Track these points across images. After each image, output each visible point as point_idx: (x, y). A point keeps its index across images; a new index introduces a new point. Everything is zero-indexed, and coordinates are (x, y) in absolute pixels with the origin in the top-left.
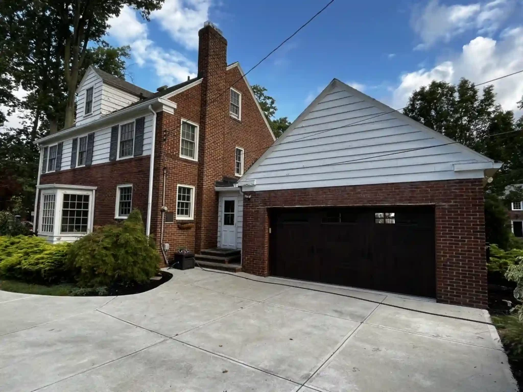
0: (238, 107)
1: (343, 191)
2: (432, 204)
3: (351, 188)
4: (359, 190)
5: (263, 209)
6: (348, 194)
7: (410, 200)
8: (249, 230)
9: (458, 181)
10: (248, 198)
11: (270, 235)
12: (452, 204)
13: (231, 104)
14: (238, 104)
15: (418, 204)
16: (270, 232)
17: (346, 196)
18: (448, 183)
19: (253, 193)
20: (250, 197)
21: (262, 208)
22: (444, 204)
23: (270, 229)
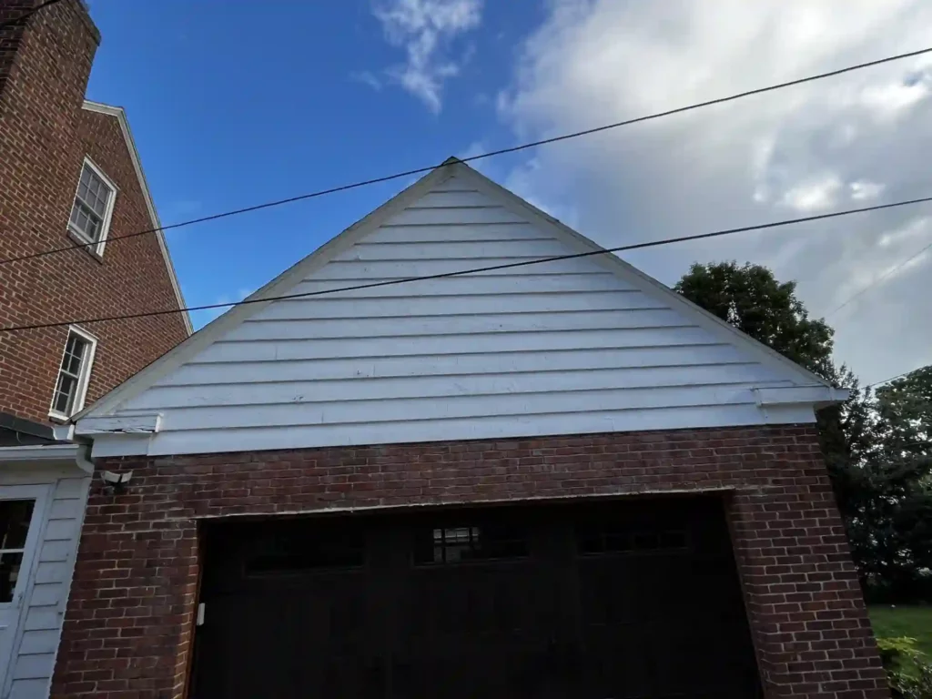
0: (97, 220)
1: (488, 456)
2: (728, 487)
3: (515, 446)
4: (536, 452)
5: (182, 525)
6: (505, 463)
7: (675, 481)
8: (101, 624)
9: (768, 429)
10: (119, 485)
11: (198, 631)
12: (768, 486)
13: (78, 202)
14: (102, 212)
15: (695, 490)
16: (201, 621)
17: (502, 469)
18: (751, 435)
19: (139, 463)
20: (126, 478)
21: (178, 525)
22: (753, 487)
23: (202, 606)
